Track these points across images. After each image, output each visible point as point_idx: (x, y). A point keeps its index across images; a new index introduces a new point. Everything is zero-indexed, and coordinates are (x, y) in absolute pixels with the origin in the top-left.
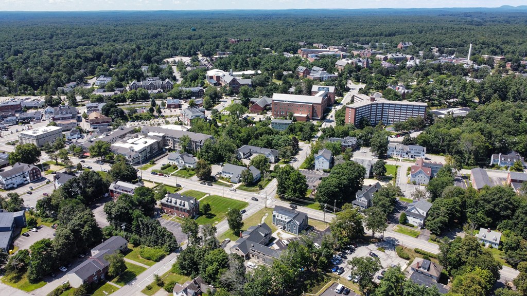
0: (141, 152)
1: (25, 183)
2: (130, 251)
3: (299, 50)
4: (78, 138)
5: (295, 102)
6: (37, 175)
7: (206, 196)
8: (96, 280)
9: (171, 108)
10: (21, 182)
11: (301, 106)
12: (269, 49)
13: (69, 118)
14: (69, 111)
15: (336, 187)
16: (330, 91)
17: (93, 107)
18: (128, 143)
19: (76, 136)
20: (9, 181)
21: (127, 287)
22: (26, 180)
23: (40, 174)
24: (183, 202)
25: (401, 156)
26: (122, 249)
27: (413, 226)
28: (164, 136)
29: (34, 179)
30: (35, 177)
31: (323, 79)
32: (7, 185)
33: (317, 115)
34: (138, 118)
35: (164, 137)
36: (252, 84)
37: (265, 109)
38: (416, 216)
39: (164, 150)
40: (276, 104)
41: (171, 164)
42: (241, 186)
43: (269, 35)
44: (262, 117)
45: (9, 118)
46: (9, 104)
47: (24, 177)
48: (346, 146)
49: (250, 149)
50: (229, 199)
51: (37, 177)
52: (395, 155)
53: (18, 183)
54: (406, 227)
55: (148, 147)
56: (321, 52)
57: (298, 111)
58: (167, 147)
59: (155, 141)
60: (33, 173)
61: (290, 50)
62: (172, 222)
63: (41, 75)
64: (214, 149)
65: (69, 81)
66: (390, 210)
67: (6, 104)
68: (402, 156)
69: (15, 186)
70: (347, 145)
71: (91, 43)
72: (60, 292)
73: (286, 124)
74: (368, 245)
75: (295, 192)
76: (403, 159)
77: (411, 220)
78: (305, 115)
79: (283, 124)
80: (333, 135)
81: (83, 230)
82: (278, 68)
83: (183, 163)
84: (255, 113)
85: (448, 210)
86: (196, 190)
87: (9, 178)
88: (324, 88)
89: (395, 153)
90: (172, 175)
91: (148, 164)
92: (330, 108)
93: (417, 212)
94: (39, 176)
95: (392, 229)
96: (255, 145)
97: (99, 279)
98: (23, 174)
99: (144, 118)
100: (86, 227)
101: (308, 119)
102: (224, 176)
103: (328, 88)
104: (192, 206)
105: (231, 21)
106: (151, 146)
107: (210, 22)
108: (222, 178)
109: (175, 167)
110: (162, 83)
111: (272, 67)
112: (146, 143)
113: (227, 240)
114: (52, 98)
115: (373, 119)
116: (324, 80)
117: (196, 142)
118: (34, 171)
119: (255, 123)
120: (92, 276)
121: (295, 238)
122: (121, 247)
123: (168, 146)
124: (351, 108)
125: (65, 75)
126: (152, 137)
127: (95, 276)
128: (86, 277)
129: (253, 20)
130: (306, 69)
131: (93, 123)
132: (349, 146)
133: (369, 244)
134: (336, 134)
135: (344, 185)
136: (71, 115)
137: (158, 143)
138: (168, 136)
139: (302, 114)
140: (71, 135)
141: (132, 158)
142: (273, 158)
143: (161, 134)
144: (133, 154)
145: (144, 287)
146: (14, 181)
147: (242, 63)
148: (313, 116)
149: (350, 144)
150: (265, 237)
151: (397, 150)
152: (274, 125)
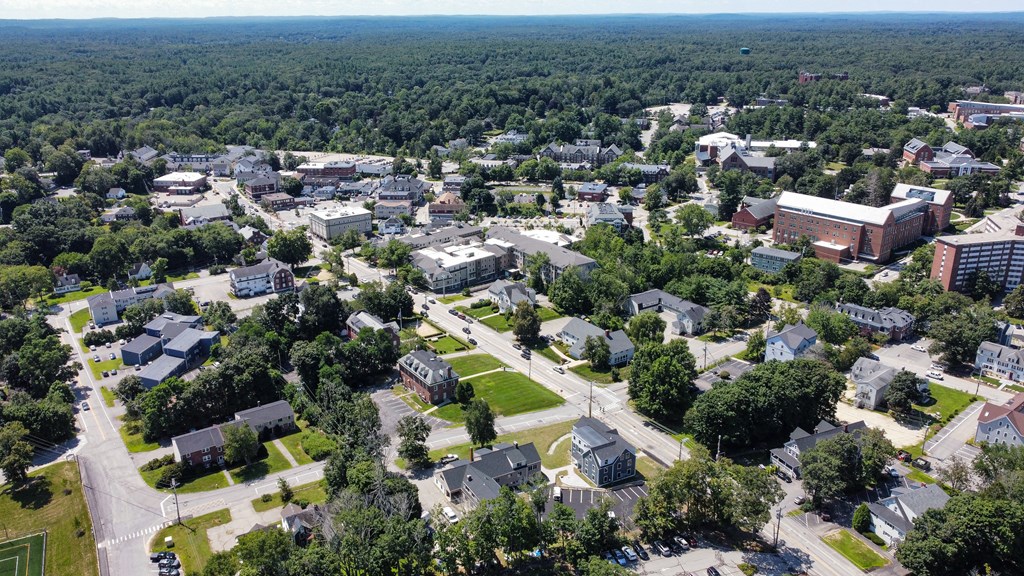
0: (453, 270)
1: (268, 291)
2: (298, 430)
3: (952, 105)
4: (397, 233)
5: (825, 215)
6: (286, 282)
7: (499, 370)
8: (207, 462)
9: (584, 199)
10: (263, 289)
11: (838, 226)
12: (884, 98)
13: (401, 198)
14: (407, 187)
15: (730, 408)
16: (936, 201)
17: (452, 183)
18: (444, 251)
19: (393, 229)
20: (244, 285)
21: (243, 486)
22: (270, 288)
23: (292, 281)
24: (427, 368)
25: (1011, 378)
26: (281, 424)
27: (881, 543)
28: (511, 248)
29: (281, 287)
30: (284, 285)
31: (957, 172)
32: (240, 290)
33: (872, 250)
34: (515, 212)
35: (511, 250)
36: (775, 169)
37: (766, 223)
38: (891, 521)
39: (507, 274)
40: (783, 215)
41: (492, 300)
42: (581, 367)
43: (907, 68)
44: (746, 240)
45: (324, 188)
46: (337, 166)
47: (268, 282)
48: (874, 329)
49: (660, 300)
50: (538, 384)
51: (287, 286)
52: (995, 371)
53: (257, 290)
54: (862, 539)
55: (470, 263)
56: (1008, 110)
57: (828, 237)
58: (513, 271)
59: (491, 254)
60: (281, 278)
61: (934, 102)
62: (401, 401)
63: (414, 122)
64: (575, 286)
65: (456, 136)
66: (830, 489)
67: (333, 166)
68: (1014, 377)
69: (252, 293)
70: (879, 325)
71: (540, 71)
72: (158, 464)
73: (782, 260)
74: (726, 551)
75: (652, 400)
76: (1011, 383)
77: (880, 527)
78: (840, 247)
79: (776, 258)
80: (858, 300)
81: (237, 378)
82: (860, 139)
83: (509, 303)
84: (740, 229)
85: (972, 527)
86: (496, 356)
87: (245, 279)
88: (921, 192)
89: (995, 366)
90: (480, 321)
91: (461, 294)
92: (926, 239)
93: (899, 513)
94: (290, 284)
95: (821, 534)
96: (674, 293)
97: (213, 461)
98: (268, 276)
99: (524, 212)
100: (245, 375)
101: (846, 257)
102: (564, 341)
103: (934, 193)
104: (439, 380)
105: (849, 35)
106: (478, 262)
107: (799, 37)
108: (561, 343)
109: (496, 308)
110: (600, 151)
111: (841, 136)
112: (472, 255)
113: (450, 456)
114: (404, 161)
115: (1013, 279)
116: (960, 174)
117: (556, 268)
118: (283, 275)
119: (725, 249)
120: (199, 454)
121: (587, 492)
122: (281, 420)
123: (516, 267)
124: (947, 244)
125: (452, 125)
126: (489, 248)
127: (206, 454)
128: (189, 452)
129: (907, 34)
130: (925, 147)
131: (434, 212)
132: (882, 329)
133: (733, 549)
134: (866, 298)
135: (756, 409)
136: (406, 193)
137: (497, 260)
138: (519, 249)
139: (836, 243)
140: (387, 227)
141: (434, 279)
142: (691, 325)
143: (508, 245)
144: (438, 271)
145: (259, 495)
146: (252, 285)
147: (787, 125)
148: (861, 250)
149: (888, 325)
150: (515, 469)
151: (1001, 359)
152: (757, 259)
